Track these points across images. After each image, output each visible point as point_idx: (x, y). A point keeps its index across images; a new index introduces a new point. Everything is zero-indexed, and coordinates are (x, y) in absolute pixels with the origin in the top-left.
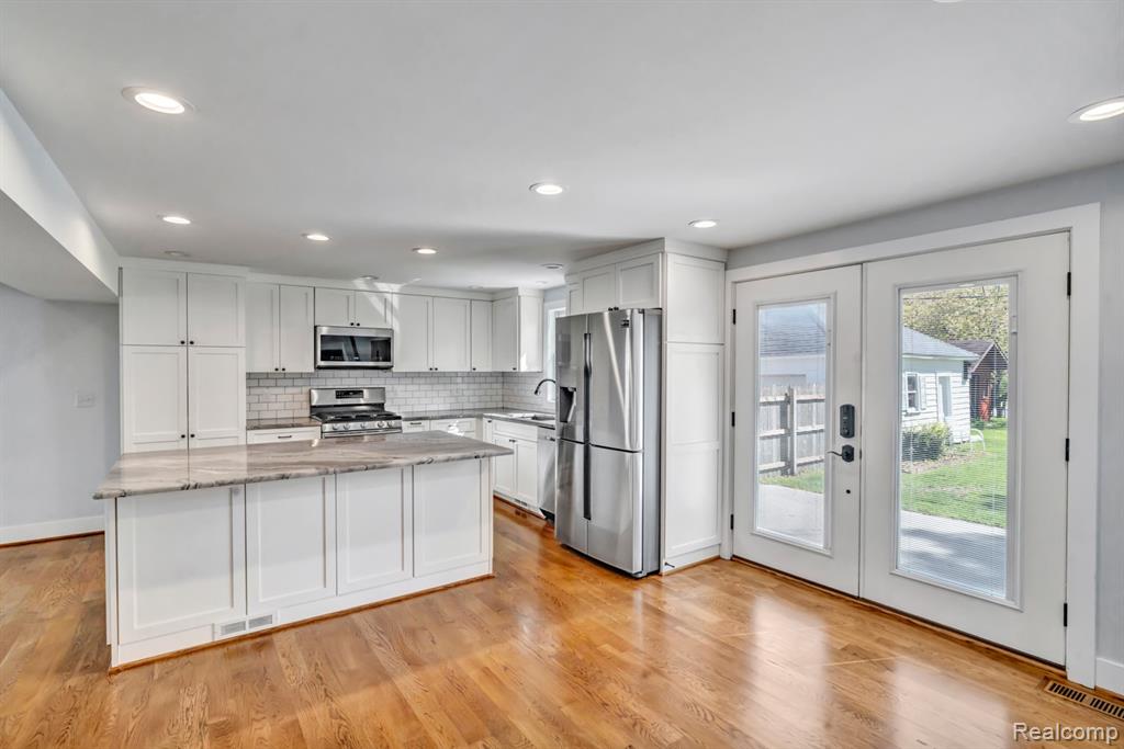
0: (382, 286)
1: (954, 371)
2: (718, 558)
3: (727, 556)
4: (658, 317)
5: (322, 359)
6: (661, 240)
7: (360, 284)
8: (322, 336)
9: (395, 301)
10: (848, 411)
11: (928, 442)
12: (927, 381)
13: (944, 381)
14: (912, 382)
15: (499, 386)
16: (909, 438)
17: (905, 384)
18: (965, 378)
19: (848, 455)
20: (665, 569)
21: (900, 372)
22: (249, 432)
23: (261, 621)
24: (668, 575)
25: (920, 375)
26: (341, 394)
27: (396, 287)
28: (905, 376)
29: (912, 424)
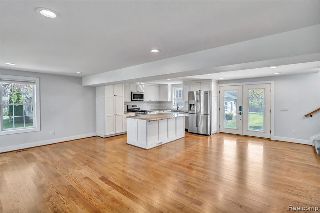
0: (142, 83)
1: (233, 101)
2: (217, 133)
3: (219, 132)
4: (211, 92)
5: (133, 99)
6: (212, 80)
7: (138, 83)
8: (133, 94)
9: (143, 86)
10: (240, 107)
11: (230, 116)
12: (229, 103)
13: (231, 103)
14: (226, 103)
15: (158, 104)
16: (227, 116)
17: (225, 104)
18: (235, 102)
19: (240, 114)
20: (212, 134)
21: (224, 101)
22: (125, 114)
23: (161, 143)
24: (212, 135)
25: (227, 102)
26: (133, 106)
27: (144, 83)
28: (225, 102)
29: (227, 112)
